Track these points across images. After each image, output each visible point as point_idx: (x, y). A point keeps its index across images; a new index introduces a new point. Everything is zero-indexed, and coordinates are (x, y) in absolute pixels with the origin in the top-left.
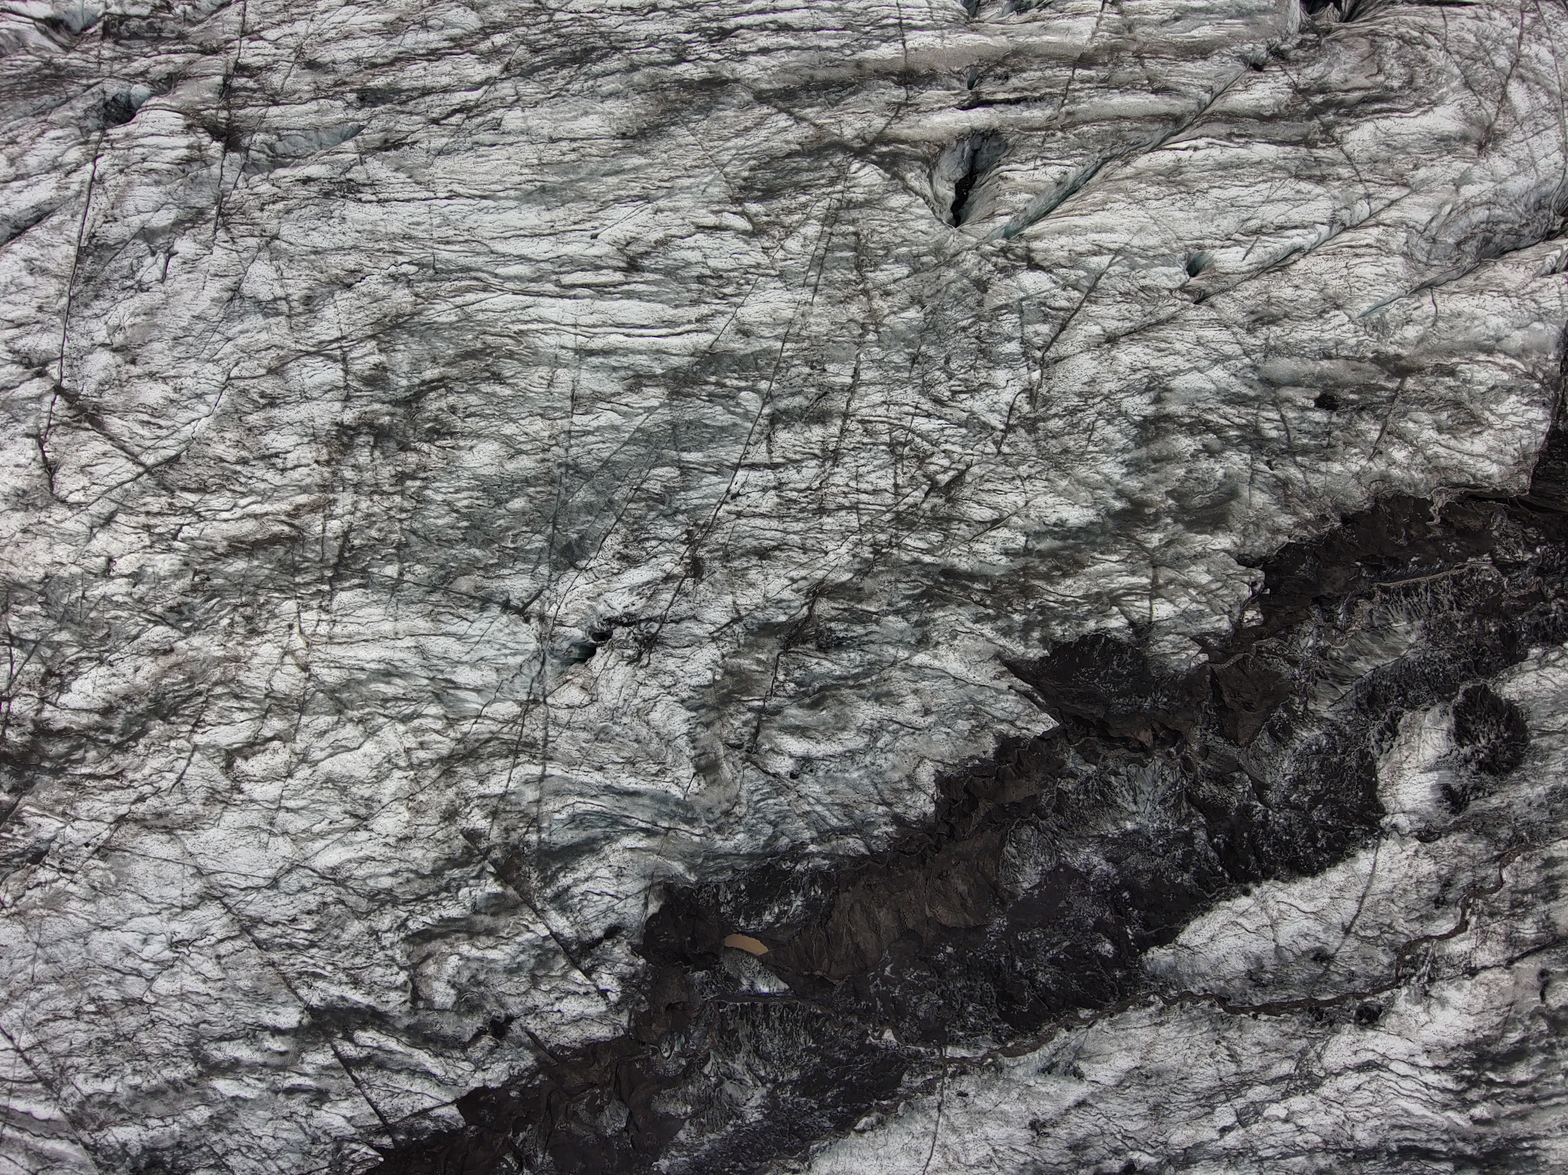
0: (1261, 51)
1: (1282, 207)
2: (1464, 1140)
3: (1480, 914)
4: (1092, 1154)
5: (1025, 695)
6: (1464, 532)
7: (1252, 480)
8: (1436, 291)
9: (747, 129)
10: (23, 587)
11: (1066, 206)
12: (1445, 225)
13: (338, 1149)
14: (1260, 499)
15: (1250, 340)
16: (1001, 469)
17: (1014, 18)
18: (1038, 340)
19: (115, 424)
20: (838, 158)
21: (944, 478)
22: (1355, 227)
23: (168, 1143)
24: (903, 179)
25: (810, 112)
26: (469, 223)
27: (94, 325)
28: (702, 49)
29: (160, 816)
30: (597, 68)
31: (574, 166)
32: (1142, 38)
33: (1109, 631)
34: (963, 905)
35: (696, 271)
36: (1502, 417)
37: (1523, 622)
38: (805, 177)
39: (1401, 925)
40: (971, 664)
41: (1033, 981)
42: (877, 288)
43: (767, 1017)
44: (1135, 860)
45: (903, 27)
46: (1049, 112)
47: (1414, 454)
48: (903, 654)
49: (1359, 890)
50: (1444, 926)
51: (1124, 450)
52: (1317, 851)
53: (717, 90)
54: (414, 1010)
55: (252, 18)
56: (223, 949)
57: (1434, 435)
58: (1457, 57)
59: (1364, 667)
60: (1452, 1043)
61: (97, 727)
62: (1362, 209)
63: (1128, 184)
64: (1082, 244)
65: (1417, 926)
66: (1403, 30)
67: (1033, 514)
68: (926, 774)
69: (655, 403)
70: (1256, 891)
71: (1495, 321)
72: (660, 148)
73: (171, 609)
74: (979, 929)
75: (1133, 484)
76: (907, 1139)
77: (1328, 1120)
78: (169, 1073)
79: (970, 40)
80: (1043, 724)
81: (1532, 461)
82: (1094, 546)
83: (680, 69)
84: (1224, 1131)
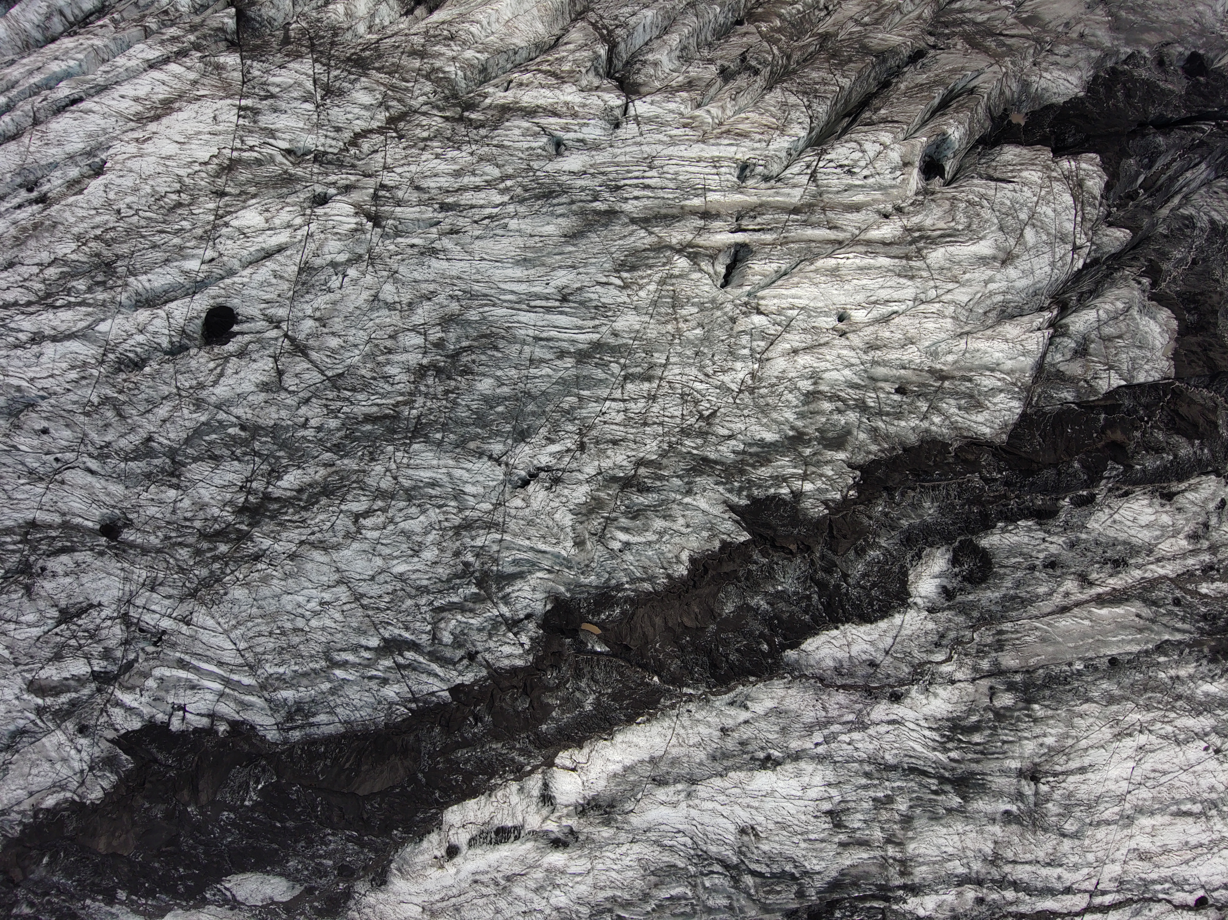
0: (889, 208)
1: (890, 291)
2: (944, 768)
3: (959, 655)
4: (750, 748)
5: (737, 522)
6: (965, 461)
7: (859, 427)
8: (970, 336)
9: (625, 236)
10: (263, 428)
11: (780, 282)
12: (978, 303)
13: (390, 708)
14: (862, 436)
15: (865, 357)
16: (734, 411)
17: (763, 185)
18: (759, 350)
19: (314, 355)
20: (668, 253)
21: (706, 413)
22: (928, 302)
23: (308, 700)
24: (699, 265)
25: (656, 230)
26: (489, 273)
27: (305, 306)
28: (606, 195)
29: (321, 542)
30: (555, 201)
31: (540, 250)
32: (826, 200)
33: (781, 494)
34: (696, 618)
35: (594, 303)
36: (995, 404)
37: (993, 509)
38: (651, 261)
39: (916, 653)
40: (712, 505)
41: (727, 659)
42: (681, 317)
43: (598, 665)
44: (781, 605)
45: (706, 190)
46: (775, 236)
47: (944, 420)
48: (679, 497)
49: (894, 633)
50: (939, 657)
51: (796, 407)
52: (873, 611)
53: (612, 216)
54: (433, 644)
55: (389, 161)
56: (345, 608)
57: (957, 411)
58: (998, 214)
59: (904, 523)
60: (939, 716)
61: (294, 498)
62: (932, 293)
63: (811, 274)
64: (785, 303)
65: (924, 655)
66: (970, 197)
67: (748, 434)
68: (685, 556)
69: (569, 365)
70: (842, 628)
71: (997, 355)
72: (582, 243)
73: (335, 445)
74: (703, 629)
75: (799, 424)
76: (660, 729)
77: (871, 747)
78: (313, 665)
79: (738, 198)
80: (744, 537)
81: (1010, 428)
82: (777, 451)
83: (595, 204)
84: (817, 744)
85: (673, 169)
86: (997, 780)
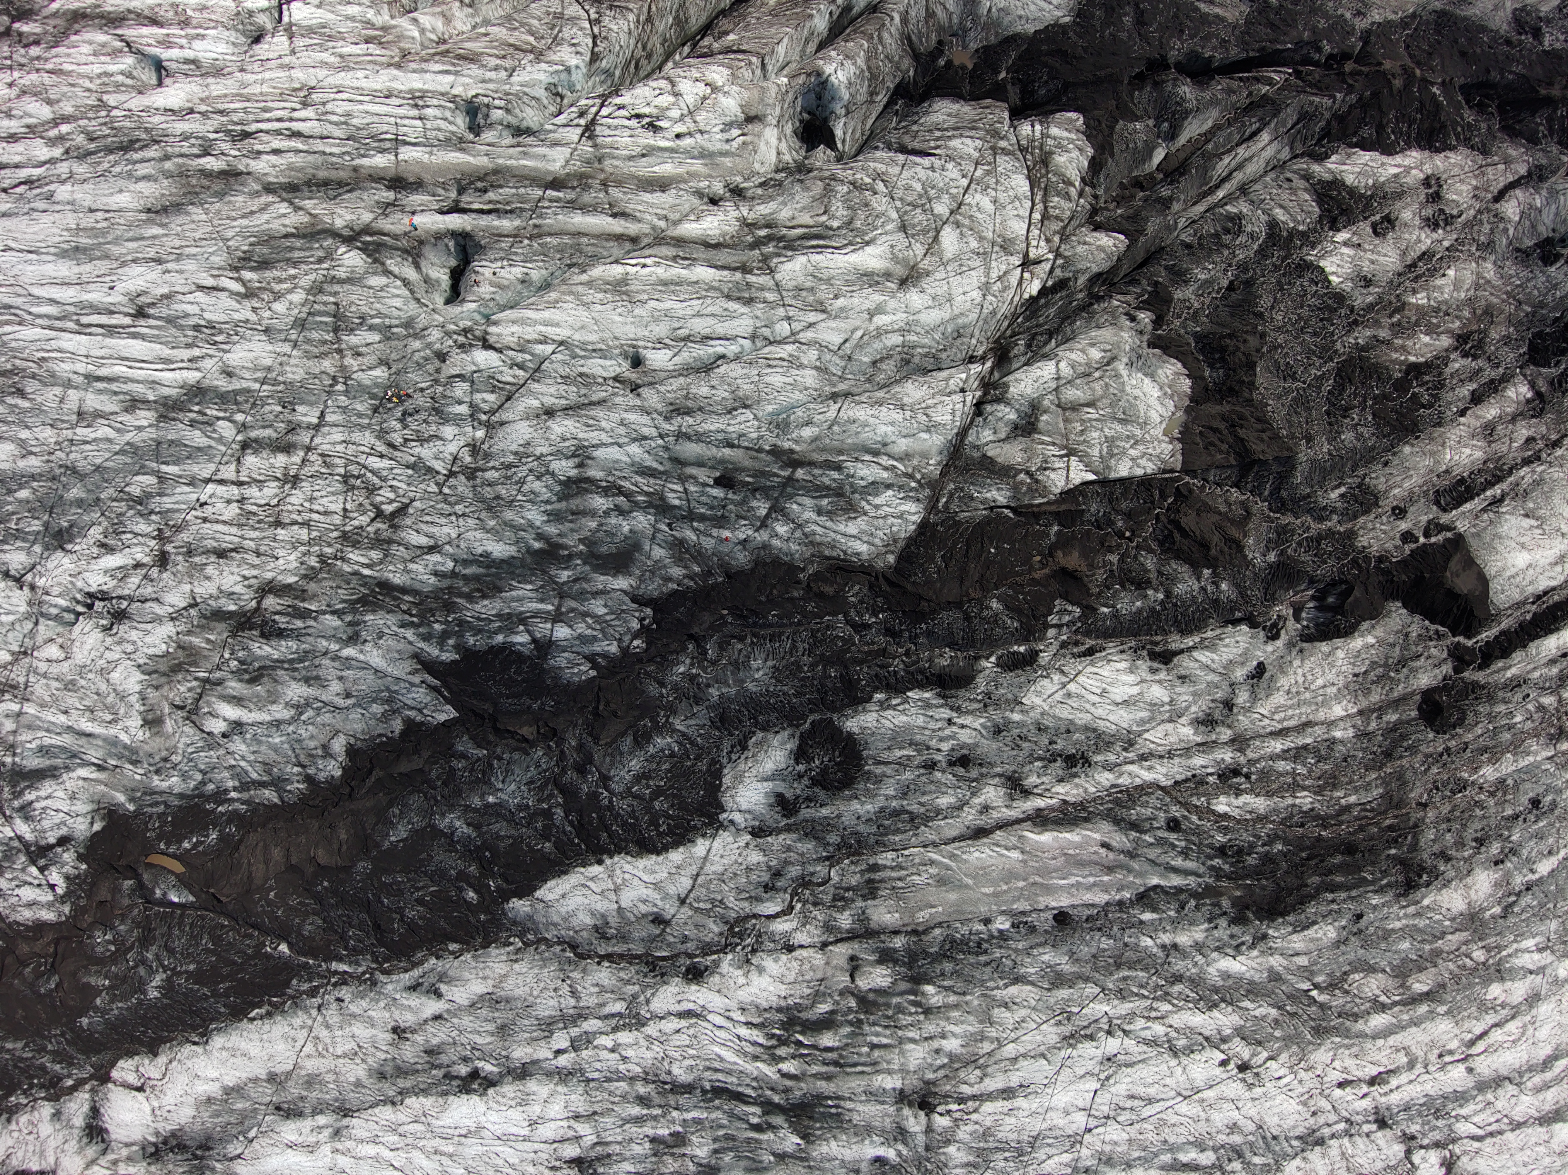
0: (718, 188)
1: (710, 321)
2: (772, 1089)
3: (804, 904)
4: (444, 1059)
5: (434, 689)
6: (822, 596)
7: (653, 538)
8: (847, 399)
9: (252, 213)
11: (533, 299)
12: (859, 347)
14: (658, 553)
15: (665, 426)
16: (439, 506)
17: (506, 141)
18: (486, 407)
20: (328, 242)
21: (389, 509)
22: (776, 342)
24: (383, 264)
25: (308, 204)
26: (15, 271)
28: (225, 146)
30: (137, 156)
31: (103, 232)
32: (610, 169)
33: (514, 644)
34: (340, 850)
35: (193, 321)
36: (877, 507)
37: (863, 674)
38: (296, 254)
39: (731, 902)
40: (391, 660)
41: (401, 916)
42: (350, 348)
43: (181, 922)
44: (497, 827)
45: (399, 142)
46: (518, 222)
47: (794, 530)
48: (334, 647)
49: (694, 870)
50: (772, 907)
51: (547, 502)
53: (232, 180)
57: (814, 516)
58: (899, 203)
59: (715, 692)
60: (765, 1005)
62: (783, 328)
64: (531, 333)
65: (746, 904)
66: (860, 176)
67: (463, 545)
68: (339, 745)
69: (145, 423)
70: (607, 862)
71: (884, 429)
72: (177, 222)
74: (349, 870)
75: (552, 530)
76: (287, 1029)
77: (649, 1055)
79: (455, 157)
80: (446, 714)
81: (901, 544)
82: (513, 576)
83: (203, 161)
84: (559, 1052)
85: (341, 108)
86: (860, 1107)
